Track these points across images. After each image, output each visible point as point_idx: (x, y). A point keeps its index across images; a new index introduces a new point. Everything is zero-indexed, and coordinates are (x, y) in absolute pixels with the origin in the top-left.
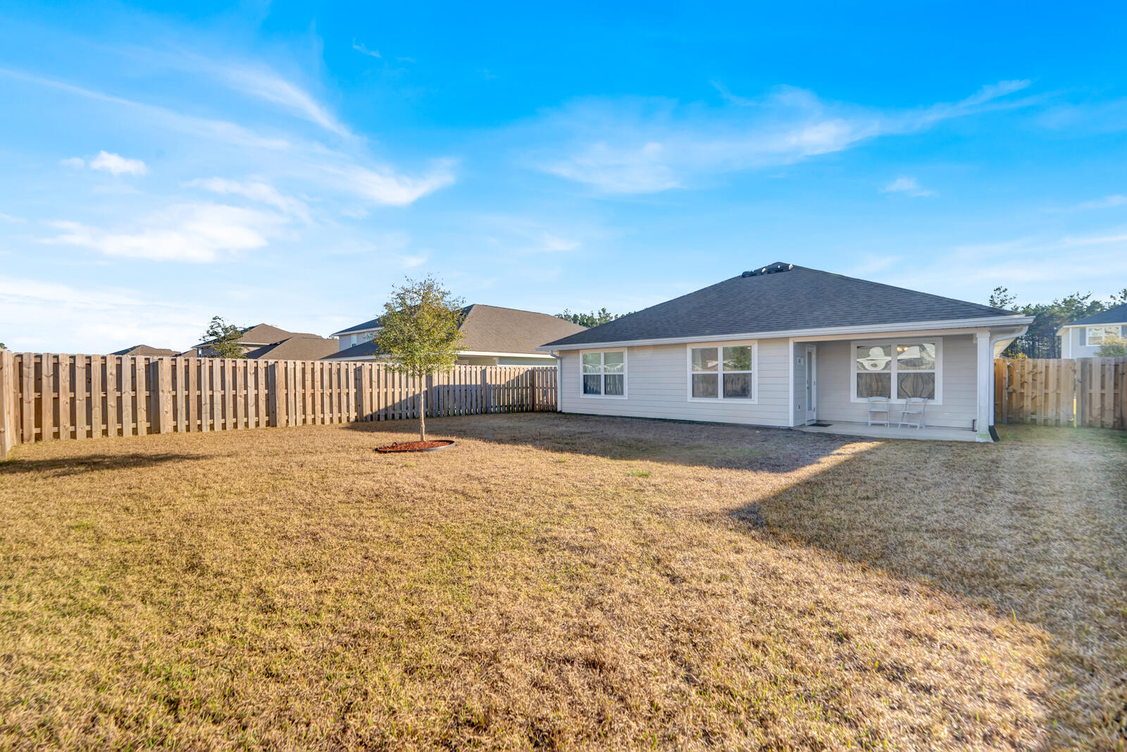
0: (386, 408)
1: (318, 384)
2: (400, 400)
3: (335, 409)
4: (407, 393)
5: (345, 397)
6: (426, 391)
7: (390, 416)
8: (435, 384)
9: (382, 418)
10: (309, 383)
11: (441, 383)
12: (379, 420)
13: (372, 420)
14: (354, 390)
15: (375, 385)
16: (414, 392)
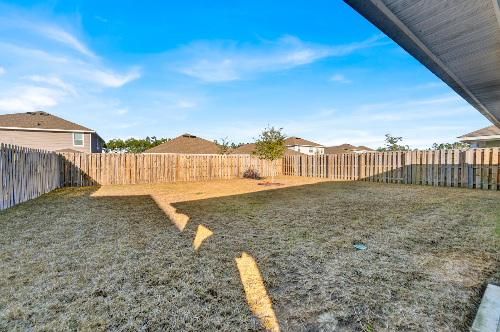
0: (374, 176)
1: (342, 163)
2: (383, 171)
3: (349, 174)
4: (387, 168)
5: (354, 169)
6: (401, 168)
7: (376, 180)
8: (408, 162)
9: (371, 180)
10: (339, 162)
11: (414, 163)
12: (369, 181)
13: (366, 180)
14: (358, 166)
15: (368, 163)
16: (392, 168)
